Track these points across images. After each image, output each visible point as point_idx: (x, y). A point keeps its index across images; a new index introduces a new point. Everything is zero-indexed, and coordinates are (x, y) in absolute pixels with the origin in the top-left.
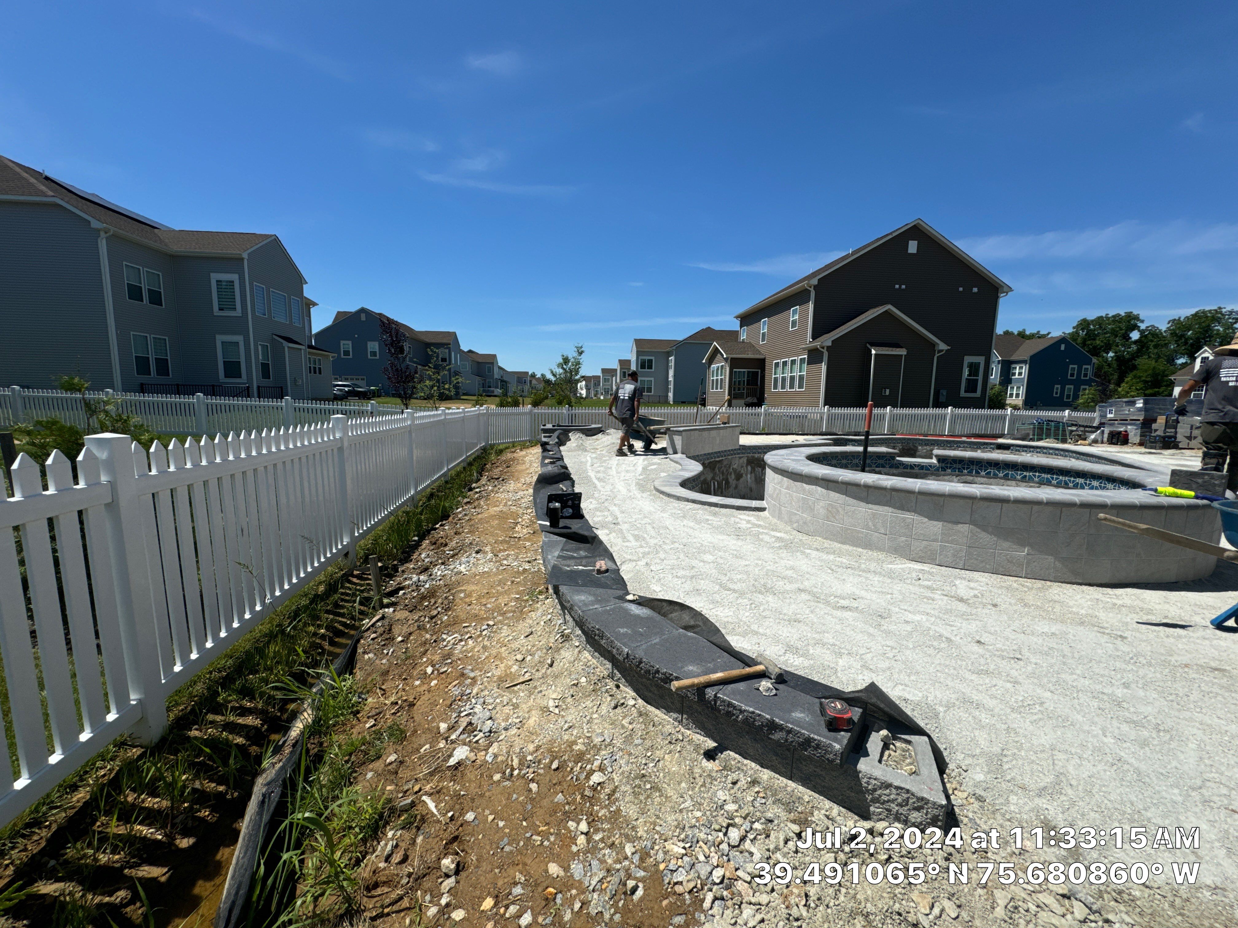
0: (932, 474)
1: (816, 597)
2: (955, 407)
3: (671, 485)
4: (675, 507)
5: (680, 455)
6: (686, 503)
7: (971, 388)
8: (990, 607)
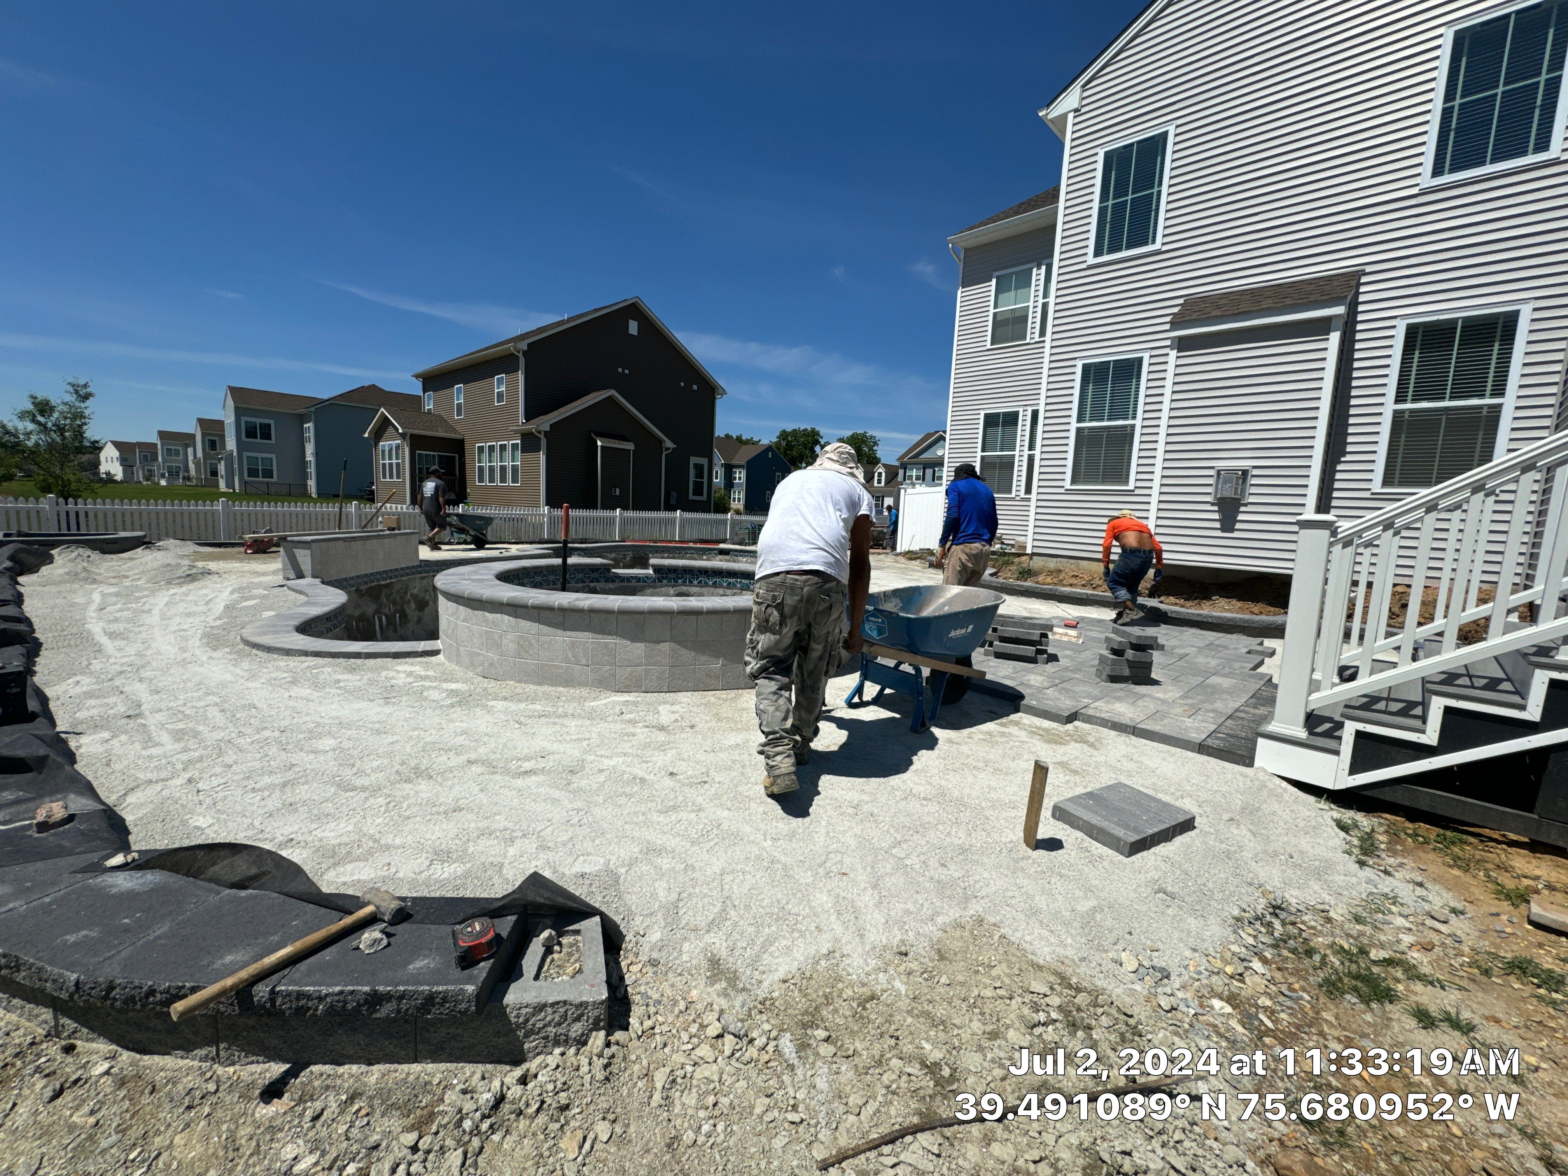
0: (650, 587)
1: (492, 767)
2: (683, 510)
3: (277, 632)
4: (278, 669)
5: (308, 580)
6: (303, 658)
7: (698, 491)
8: (688, 729)
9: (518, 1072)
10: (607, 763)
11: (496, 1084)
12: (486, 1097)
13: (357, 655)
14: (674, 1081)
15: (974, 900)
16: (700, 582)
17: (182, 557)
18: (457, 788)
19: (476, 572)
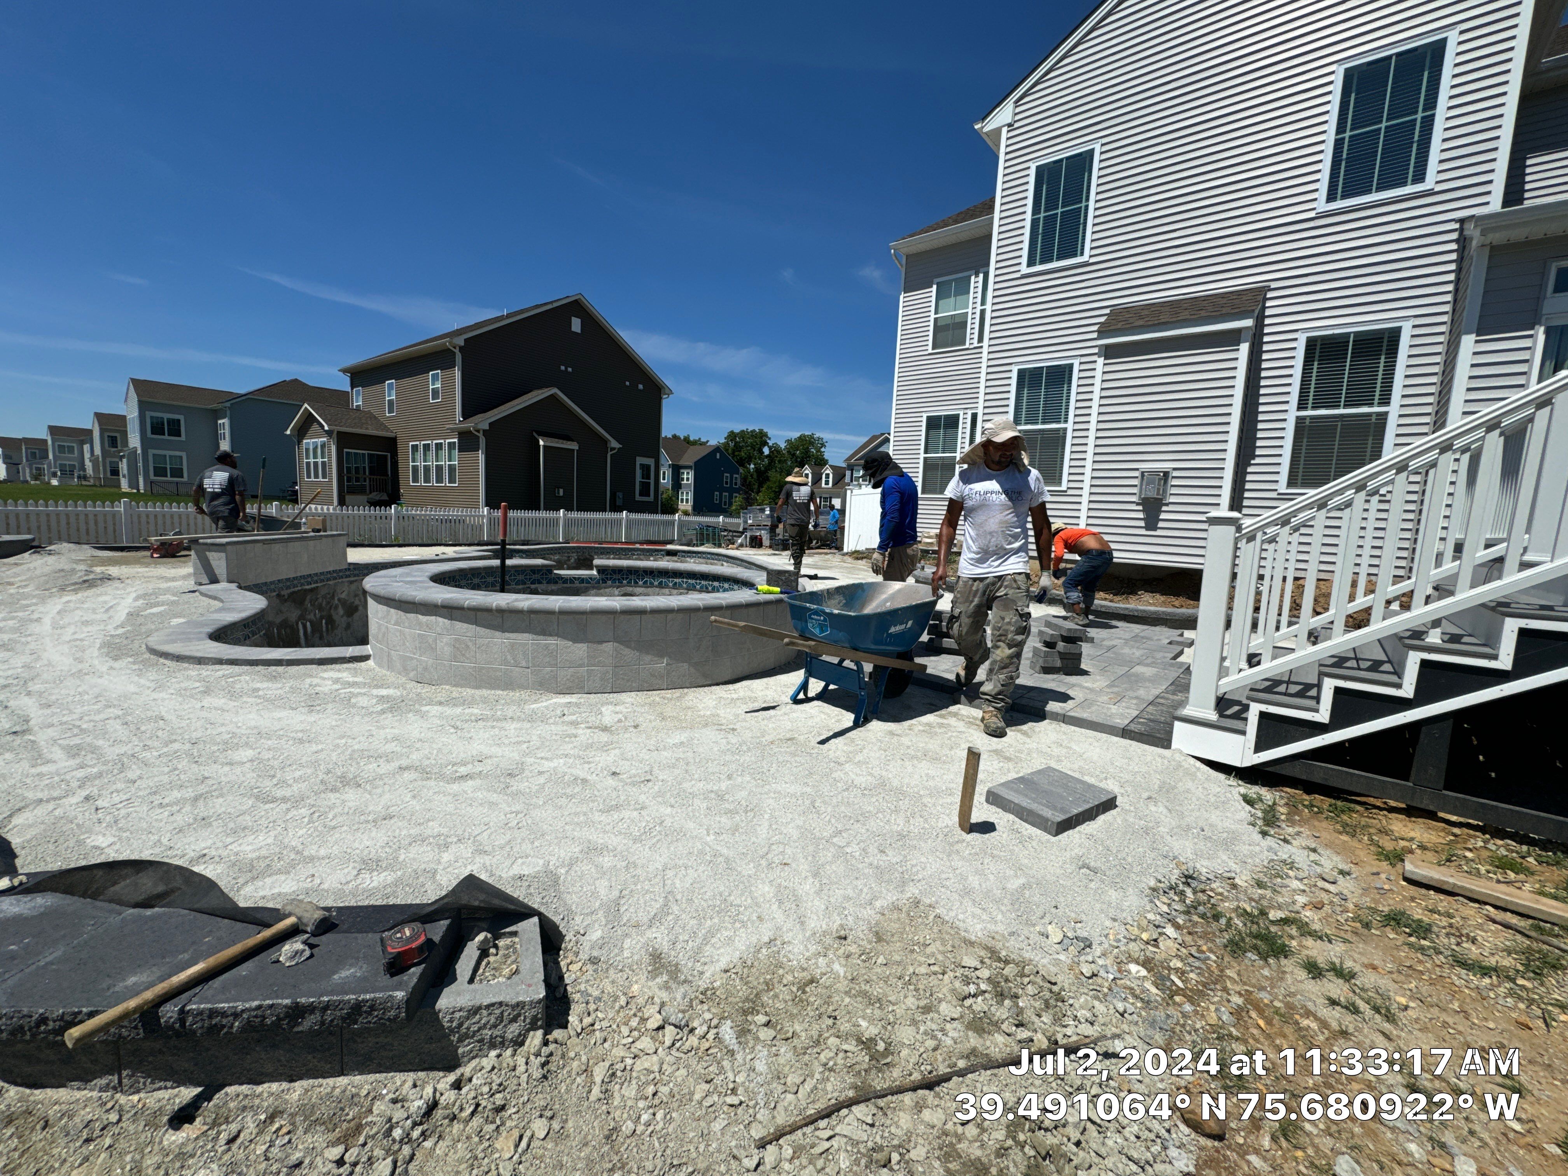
0: (594, 588)
1: (425, 773)
2: (630, 511)
3: (188, 640)
4: (189, 678)
5: (223, 585)
6: (217, 667)
7: (645, 491)
8: (631, 729)
9: (452, 1077)
10: (547, 765)
11: (428, 1091)
12: (417, 1105)
13: (278, 663)
14: (613, 1074)
15: (911, 884)
16: (645, 582)
17: (78, 562)
18: (387, 796)
19: (408, 575)
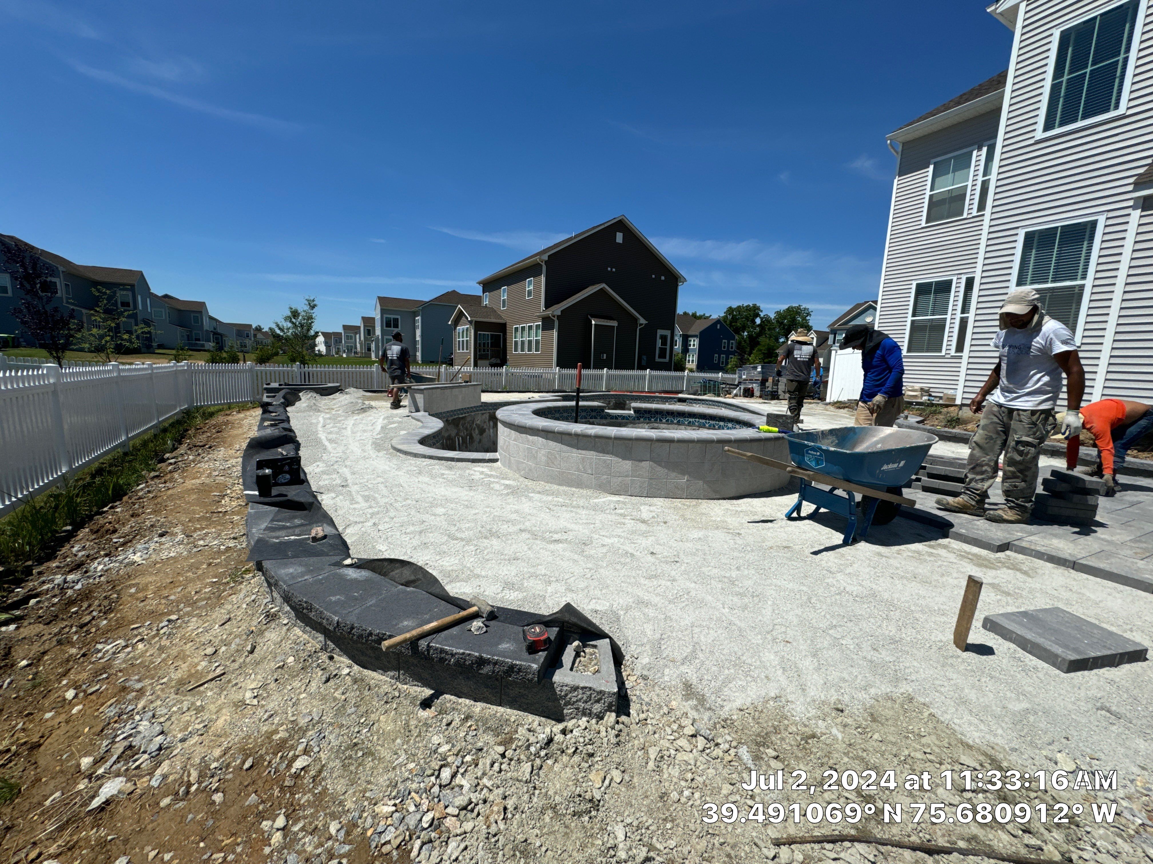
0: (631, 423)
1: (535, 536)
2: (651, 369)
3: (409, 443)
4: (411, 464)
5: (422, 413)
6: (423, 459)
7: (663, 355)
8: (662, 524)
9: (561, 726)
10: (607, 541)
11: (548, 730)
12: (542, 737)
13: (452, 459)
14: (662, 757)
16: (667, 421)
19: (521, 410)
